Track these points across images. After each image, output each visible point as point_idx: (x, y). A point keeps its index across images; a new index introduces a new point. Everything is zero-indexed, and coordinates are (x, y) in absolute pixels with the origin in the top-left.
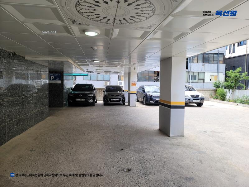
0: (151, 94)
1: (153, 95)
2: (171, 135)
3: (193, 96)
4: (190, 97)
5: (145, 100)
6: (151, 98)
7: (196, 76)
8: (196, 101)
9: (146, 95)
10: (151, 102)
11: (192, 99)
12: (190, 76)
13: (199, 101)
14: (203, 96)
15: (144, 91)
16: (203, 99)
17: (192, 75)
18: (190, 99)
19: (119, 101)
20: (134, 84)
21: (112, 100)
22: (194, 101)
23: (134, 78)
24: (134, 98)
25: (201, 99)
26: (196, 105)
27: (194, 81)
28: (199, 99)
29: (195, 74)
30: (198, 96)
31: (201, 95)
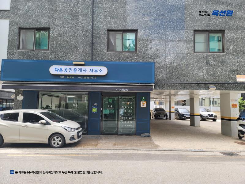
0: (183, 113)
1: (185, 113)
2: (195, 126)
3: (209, 115)
4: (208, 115)
5: (179, 116)
6: (183, 115)
7: (216, 101)
8: (211, 118)
9: (180, 114)
10: (183, 118)
11: (208, 116)
12: (211, 101)
13: (213, 118)
14: (216, 115)
15: (178, 112)
16: (216, 116)
17: (213, 100)
18: (207, 117)
19: (164, 117)
20: (173, 107)
21: (160, 116)
22: (210, 118)
23: (173, 104)
24: (173, 116)
25: (215, 117)
26: (212, 120)
27: (215, 105)
28: (213, 117)
29: (215, 100)
30: (212, 115)
31: (214, 114)
